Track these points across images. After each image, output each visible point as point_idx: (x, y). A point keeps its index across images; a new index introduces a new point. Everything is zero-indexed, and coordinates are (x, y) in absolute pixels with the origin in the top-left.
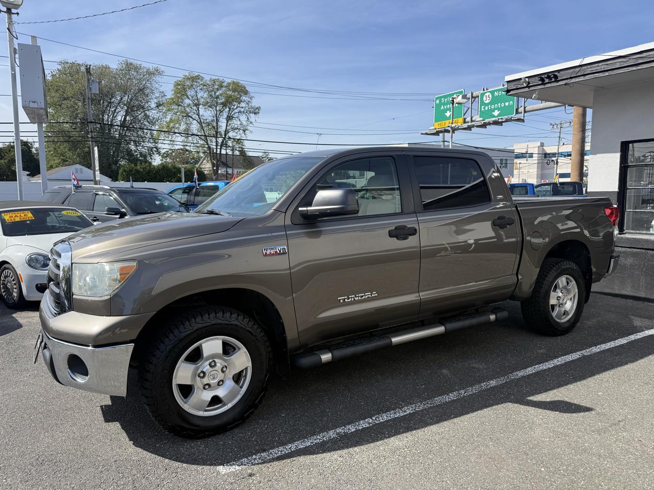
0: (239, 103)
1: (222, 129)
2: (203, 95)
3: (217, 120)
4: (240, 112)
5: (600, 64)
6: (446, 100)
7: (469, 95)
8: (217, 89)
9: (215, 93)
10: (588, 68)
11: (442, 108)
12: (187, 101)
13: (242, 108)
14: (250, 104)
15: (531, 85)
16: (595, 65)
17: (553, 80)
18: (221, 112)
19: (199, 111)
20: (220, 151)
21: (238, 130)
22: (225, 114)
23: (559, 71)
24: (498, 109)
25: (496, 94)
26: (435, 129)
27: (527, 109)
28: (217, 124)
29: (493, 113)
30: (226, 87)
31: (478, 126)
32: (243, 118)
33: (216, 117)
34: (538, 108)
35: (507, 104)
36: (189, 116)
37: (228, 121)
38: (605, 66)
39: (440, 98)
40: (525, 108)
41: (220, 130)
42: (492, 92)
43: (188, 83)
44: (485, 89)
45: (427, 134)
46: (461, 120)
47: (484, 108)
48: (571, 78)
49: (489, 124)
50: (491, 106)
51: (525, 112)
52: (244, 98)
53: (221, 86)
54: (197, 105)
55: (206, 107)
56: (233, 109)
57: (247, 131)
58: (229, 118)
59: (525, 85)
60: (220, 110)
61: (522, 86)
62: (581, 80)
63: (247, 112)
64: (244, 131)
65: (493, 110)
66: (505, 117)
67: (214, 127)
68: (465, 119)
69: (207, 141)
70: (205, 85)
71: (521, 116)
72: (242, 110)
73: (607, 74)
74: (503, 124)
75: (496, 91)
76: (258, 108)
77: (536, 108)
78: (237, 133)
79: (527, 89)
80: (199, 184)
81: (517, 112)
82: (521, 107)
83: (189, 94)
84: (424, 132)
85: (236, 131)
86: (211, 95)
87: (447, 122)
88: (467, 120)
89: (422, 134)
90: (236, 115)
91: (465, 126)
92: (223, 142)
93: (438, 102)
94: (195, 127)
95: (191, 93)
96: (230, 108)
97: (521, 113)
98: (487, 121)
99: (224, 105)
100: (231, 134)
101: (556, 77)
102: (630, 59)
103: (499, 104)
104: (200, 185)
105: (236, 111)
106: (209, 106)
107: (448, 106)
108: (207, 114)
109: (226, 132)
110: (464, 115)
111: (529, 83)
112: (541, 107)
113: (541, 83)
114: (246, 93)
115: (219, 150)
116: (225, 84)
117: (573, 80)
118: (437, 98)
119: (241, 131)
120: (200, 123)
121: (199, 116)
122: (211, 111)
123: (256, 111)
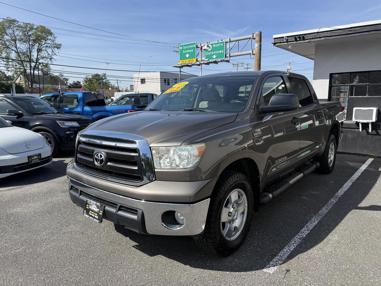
0: (46, 41)
1: (34, 57)
2: (19, 33)
3: (30, 51)
4: (47, 46)
5: (329, 32)
6: (186, 48)
7: (199, 46)
8: (29, 30)
9: (28, 33)
10: (322, 34)
11: (184, 52)
12: (6, 37)
13: (49, 44)
14: (54, 42)
15: (288, 41)
16: (326, 33)
17: (302, 39)
18: (33, 46)
19: (16, 44)
20: (34, 72)
21: (46, 59)
22: (36, 47)
23: (305, 34)
24: (215, 54)
25: (214, 45)
26: (181, 64)
27: (231, 55)
28: (30, 54)
29: (213, 57)
30: (36, 29)
31: (205, 64)
32: (50, 51)
33: (30, 49)
34: (237, 55)
35: (220, 52)
36: (9, 48)
37: (38, 52)
38: (331, 34)
39: (182, 46)
40: (230, 54)
41: (32, 58)
42: (212, 45)
43: (7, 24)
44: (208, 42)
45: (176, 67)
46: (195, 60)
47: (208, 53)
48: (312, 39)
49: (211, 63)
50: (212, 52)
51: (230, 57)
52: (49, 37)
53: (32, 28)
54: (15, 40)
55: (21, 42)
56: (41, 44)
57: (52, 59)
58: (39, 50)
59: (285, 41)
60: (32, 45)
61: (283, 41)
62: (318, 40)
63: (51, 47)
64: (51, 59)
65: (213, 55)
66: (219, 60)
67: (28, 56)
68: (197, 59)
69: (23, 65)
70: (19, 27)
71: (227, 59)
72: (49, 45)
73: (332, 38)
74: (218, 63)
75: (214, 44)
76: (59, 45)
77: (236, 55)
78: (45, 60)
79: (286, 43)
80: (62, 94)
81: (226, 57)
82: (228, 54)
83: (8, 32)
84: (175, 66)
85: (45, 59)
86: (25, 34)
87: (187, 60)
88: (198, 60)
89: (174, 66)
90: (44, 49)
91: (198, 63)
92: (35, 65)
93: (181, 48)
94: (13, 55)
95: (9, 31)
96: (39, 44)
97: (228, 57)
98: (210, 61)
99: (34, 41)
100: (40, 61)
101: (303, 38)
102: (345, 31)
103: (216, 52)
104: (64, 95)
105: (44, 46)
106: (24, 42)
107: (187, 51)
108: (23, 47)
109: (37, 59)
110: (197, 56)
111: (287, 40)
112: (238, 54)
113: (294, 40)
114: (51, 34)
115: (32, 71)
116: (35, 27)
117: (313, 40)
118: (181, 46)
119: (49, 60)
120: (17, 52)
121: (16, 48)
122: (25, 45)
123: (58, 47)
